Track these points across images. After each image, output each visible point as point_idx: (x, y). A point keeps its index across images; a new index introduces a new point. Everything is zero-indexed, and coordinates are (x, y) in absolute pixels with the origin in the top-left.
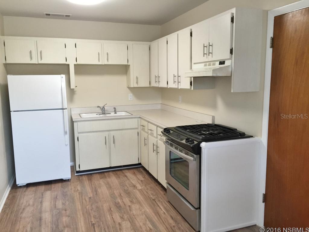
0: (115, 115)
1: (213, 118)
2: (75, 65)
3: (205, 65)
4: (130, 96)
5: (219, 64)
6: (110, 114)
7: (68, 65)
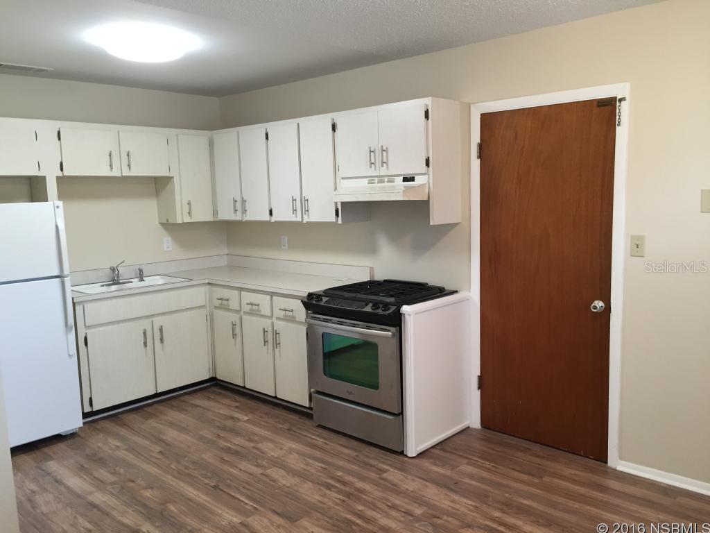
0: (142, 284)
1: (372, 270)
2: (58, 178)
3: (370, 182)
4: (167, 242)
5: (404, 181)
6: (132, 282)
7: (44, 178)
